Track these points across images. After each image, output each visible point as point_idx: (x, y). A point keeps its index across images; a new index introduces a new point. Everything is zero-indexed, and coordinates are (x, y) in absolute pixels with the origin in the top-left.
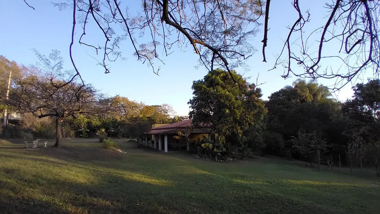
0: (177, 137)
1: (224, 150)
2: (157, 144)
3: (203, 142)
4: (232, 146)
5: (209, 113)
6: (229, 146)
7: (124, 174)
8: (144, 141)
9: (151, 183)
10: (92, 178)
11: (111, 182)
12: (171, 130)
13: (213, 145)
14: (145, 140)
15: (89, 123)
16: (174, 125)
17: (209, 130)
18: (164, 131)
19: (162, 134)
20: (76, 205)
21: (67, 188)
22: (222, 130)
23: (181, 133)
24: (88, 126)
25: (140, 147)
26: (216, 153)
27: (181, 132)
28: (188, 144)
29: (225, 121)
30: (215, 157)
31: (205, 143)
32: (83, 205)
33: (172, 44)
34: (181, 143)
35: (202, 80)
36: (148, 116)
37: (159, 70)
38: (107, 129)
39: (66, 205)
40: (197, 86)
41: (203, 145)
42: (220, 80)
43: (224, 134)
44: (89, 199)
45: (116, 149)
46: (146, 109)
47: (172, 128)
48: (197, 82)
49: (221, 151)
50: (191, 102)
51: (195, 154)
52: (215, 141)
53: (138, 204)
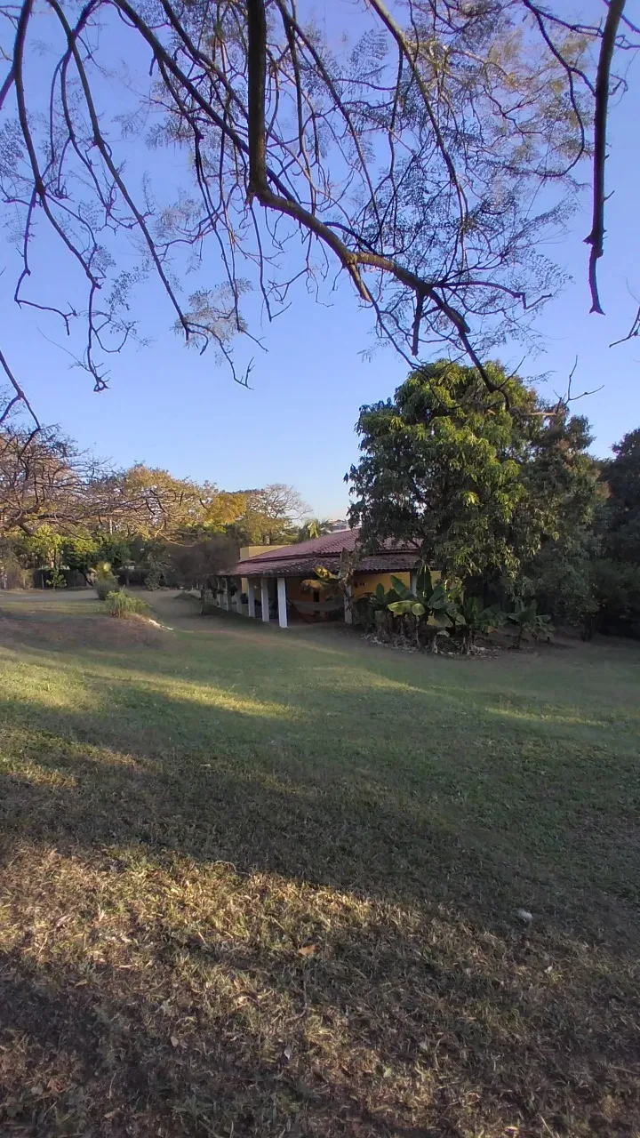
0: (315, 584)
1: (461, 620)
2: (258, 603)
3: (393, 597)
4: (484, 608)
5: (413, 508)
6: (475, 608)
7: (168, 686)
8: (218, 596)
9: (242, 711)
10: (84, 694)
11: (134, 707)
12: (295, 562)
13: (425, 607)
14: (221, 592)
15: (67, 548)
16: (303, 548)
17: (413, 560)
18: (275, 565)
19: (269, 574)
20: (46, 764)
21: (19, 718)
22: (452, 559)
23: (325, 571)
24: (65, 555)
25: (211, 612)
26: (435, 630)
27: (326, 568)
28: (347, 604)
29: (462, 529)
30: (431, 642)
31: (397, 599)
32: (63, 763)
33: (288, 284)
34: (328, 600)
35: (389, 400)
36: (228, 522)
37: (249, 371)
38: (116, 564)
39: (18, 764)
40: (373, 424)
41: (393, 606)
42: (449, 399)
43: (461, 572)
44: (77, 748)
45: (144, 619)
46: (222, 502)
47: (297, 557)
48: (373, 410)
49: (449, 624)
50: (354, 474)
51: (370, 631)
52: (430, 592)
53: (209, 765)
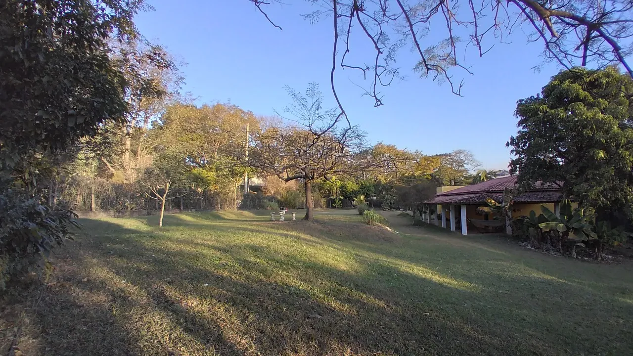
0: (486, 209)
1: (594, 236)
2: (448, 220)
3: (542, 219)
4: (612, 229)
5: (556, 161)
6: (605, 228)
7: (399, 265)
8: (423, 215)
9: (444, 284)
10: (356, 265)
11: (382, 274)
12: (472, 196)
13: (567, 226)
14: (425, 213)
15: (343, 187)
16: (477, 188)
17: (556, 195)
18: (460, 197)
19: (456, 202)
20: (340, 300)
21: (326, 274)
22: (587, 196)
23: (493, 201)
24: (342, 192)
25: (419, 224)
26: (573, 243)
27: (494, 200)
28: (508, 223)
29: (594, 175)
30: (571, 250)
31: (546, 220)
32: (349, 301)
33: (482, 35)
34: (494, 219)
35: (538, 95)
36: (430, 172)
37: (461, 86)
38: (367, 196)
39: (328, 298)
40: (526, 110)
41: (542, 225)
42: (581, 91)
43: (594, 204)
44: (355, 294)
45: (383, 226)
46: (426, 162)
47: (473, 193)
48: (526, 102)
49: (585, 239)
50: (513, 142)
51: (525, 241)
52: (570, 217)
53: (428, 314)
